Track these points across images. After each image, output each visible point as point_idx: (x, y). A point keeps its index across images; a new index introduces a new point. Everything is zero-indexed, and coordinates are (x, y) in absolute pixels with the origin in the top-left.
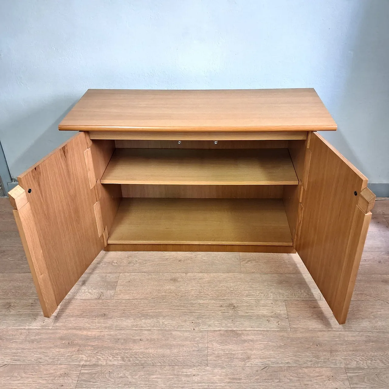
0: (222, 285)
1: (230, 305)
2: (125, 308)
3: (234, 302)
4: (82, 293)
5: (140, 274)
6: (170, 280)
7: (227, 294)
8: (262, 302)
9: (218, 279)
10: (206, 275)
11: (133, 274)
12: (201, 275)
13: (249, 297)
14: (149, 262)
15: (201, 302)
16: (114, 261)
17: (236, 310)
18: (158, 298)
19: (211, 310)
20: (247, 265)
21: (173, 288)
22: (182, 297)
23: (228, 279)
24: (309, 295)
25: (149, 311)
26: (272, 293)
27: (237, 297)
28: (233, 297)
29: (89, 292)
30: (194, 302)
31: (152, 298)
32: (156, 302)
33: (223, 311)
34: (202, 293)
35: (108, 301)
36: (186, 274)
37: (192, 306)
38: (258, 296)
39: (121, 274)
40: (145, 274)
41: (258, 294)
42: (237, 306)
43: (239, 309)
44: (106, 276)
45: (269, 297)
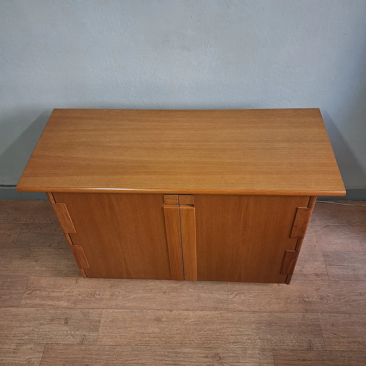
0: (207, 327)
1: (216, 355)
2: (107, 356)
3: (220, 351)
4: (64, 336)
5: (123, 310)
6: (154, 320)
7: (213, 340)
8: (249, 352)
9: (205, 320)
10: (191, 313)
11: (117, 310)
12: (186, 313)
13: (235, 344)
14: (132, 294)
15: (186, 350)
16: (97, 292)
17: (221, 361)
18: (142, 345)
19: (196, 362)
20: (235, 299)
21: (157, 330)
22: (166, 343)
23: (215, 319)
24: (298, 342)
25: (133, 362)
26: (259, 339)
27: (224, 344)
28: (219, 345)
29: (71, 335)
30: (179, 350)
31: (136, 345)
32: (139, 349)
33: (209, 363)
34: (187, 338)
35: (91, 347)
36: (171, 312)
37: (176, 356)
38: (245, 343)
39: (104, 310)
40: (128, 311)
41: (245, 341)
42: (224, 357)
43: (225, 362)
44: (88, 313)
45: (256, 345)
